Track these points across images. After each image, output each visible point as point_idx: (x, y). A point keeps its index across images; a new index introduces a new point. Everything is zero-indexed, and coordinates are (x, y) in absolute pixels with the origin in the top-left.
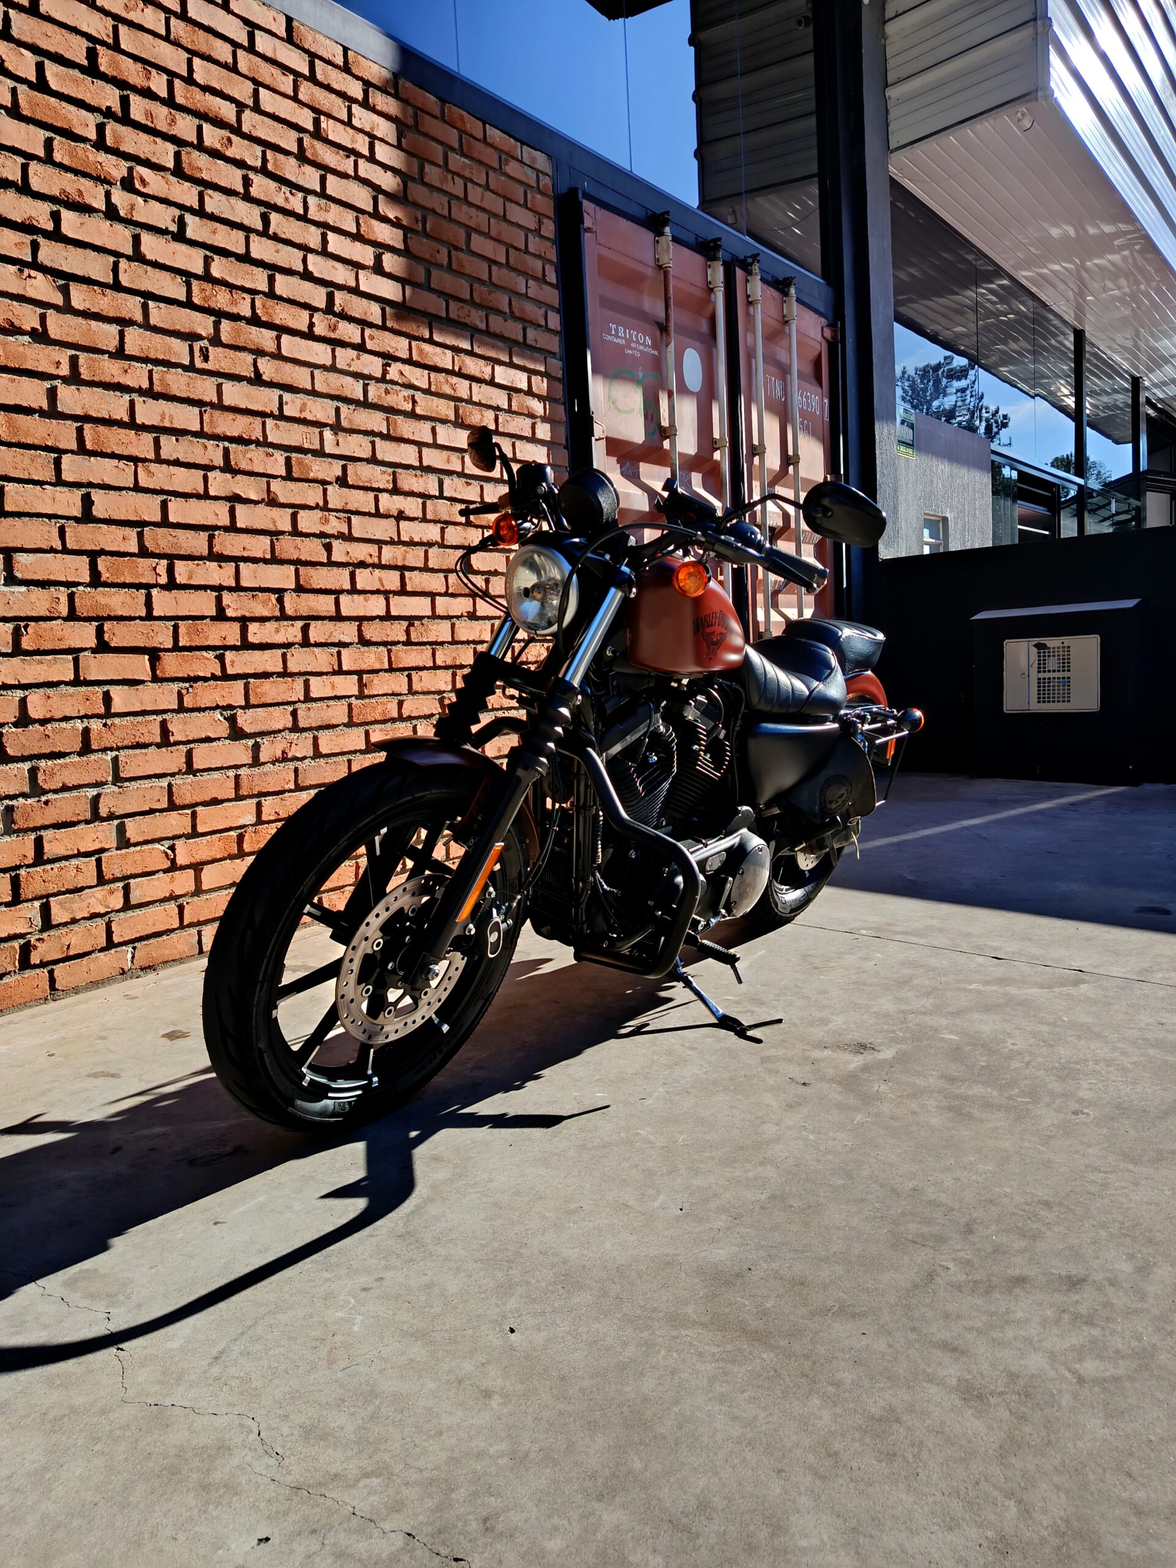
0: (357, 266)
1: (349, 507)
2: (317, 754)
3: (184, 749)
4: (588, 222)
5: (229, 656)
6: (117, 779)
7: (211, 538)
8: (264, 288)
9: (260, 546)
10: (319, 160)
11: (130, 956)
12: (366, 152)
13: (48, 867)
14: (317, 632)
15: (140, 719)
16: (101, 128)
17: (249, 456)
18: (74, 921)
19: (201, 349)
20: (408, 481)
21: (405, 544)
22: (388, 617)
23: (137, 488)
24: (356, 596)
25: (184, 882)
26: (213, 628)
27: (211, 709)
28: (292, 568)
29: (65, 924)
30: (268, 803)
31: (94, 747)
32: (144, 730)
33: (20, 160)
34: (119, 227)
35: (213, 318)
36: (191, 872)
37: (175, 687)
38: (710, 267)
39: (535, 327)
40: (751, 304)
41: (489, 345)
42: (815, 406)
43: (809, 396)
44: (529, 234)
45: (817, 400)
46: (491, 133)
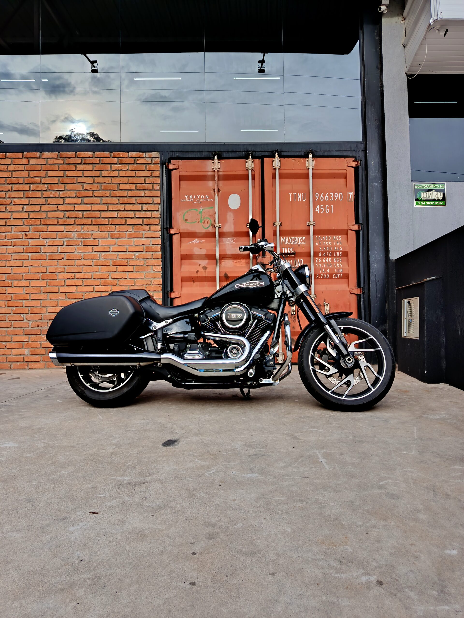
0: (75, 204)
7: (23, 275)
8: (45, 217)
9: (36, 276)
10: (64, 182)
12: (81, 175)
16: (6, 194)
23: (6, 266)
25: (8, 352)
34: (7, 213)
35: (29, 227)
36: (10, 350)
38: (247, 162)
39: (147, 205)
40: (275, 169)
41: (125, 214)
42: (338, 197)
43: (332, 194)
44: (147, 178)
45: (341, 194)
46: (132, 154)
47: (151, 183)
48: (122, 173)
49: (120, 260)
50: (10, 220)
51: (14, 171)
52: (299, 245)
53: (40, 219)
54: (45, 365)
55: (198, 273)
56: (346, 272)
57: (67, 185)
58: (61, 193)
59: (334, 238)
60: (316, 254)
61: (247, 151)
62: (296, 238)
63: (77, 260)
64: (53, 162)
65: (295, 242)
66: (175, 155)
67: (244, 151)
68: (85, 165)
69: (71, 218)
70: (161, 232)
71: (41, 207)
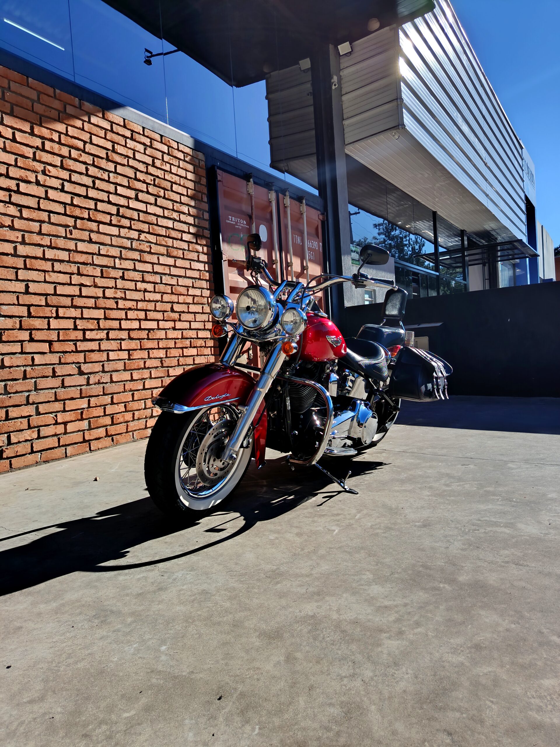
0: (128, 198)
1: (125, 287)
2: (112, 382)
3: (61, 378)
4: (219, 178)
5: (78, 343)
6: (36, 389)
7: (72, 300)
8: (93, 207)
9: (91, 302)
10: (114, 160)
11: (39, 456)
12: (132, 156)
13: (10, 421)
14: (112, 335)
15: (45, 367)
16: (34, 153)
17: (87, 269)
18: (19, 442)
19: (69, 231)
20: (148, 277)
21: (147, 301)
22: (140, 329)
23: (45, 282)
24: (127, 321)
25: (60, 429)
26: (73, 333)
27: (72, 363)
28: (103, 311)
29: (16, 443)
30: (92, 400)
31: (28, 377)
32: (46, 371)
33: (6, 166)
34: (40, 188)
35: (74, 219)
36: (63, 425)
37: (58, 355)
38: (270, 193)
39: (199, 219)
40: (286, 207)
41: (180, 226)
42: (316, 246)
43: (313, 242)
45: (317, 243)
46: (181, 146)
47: (200, 192)
50: (44, 200)
53: (87, 210)
57: (117, 165)
58: (111, 175)
64: (98, 122)
66: (217, 163)
68: (135, 143)
69: (126, 218)
71: (87, 191)
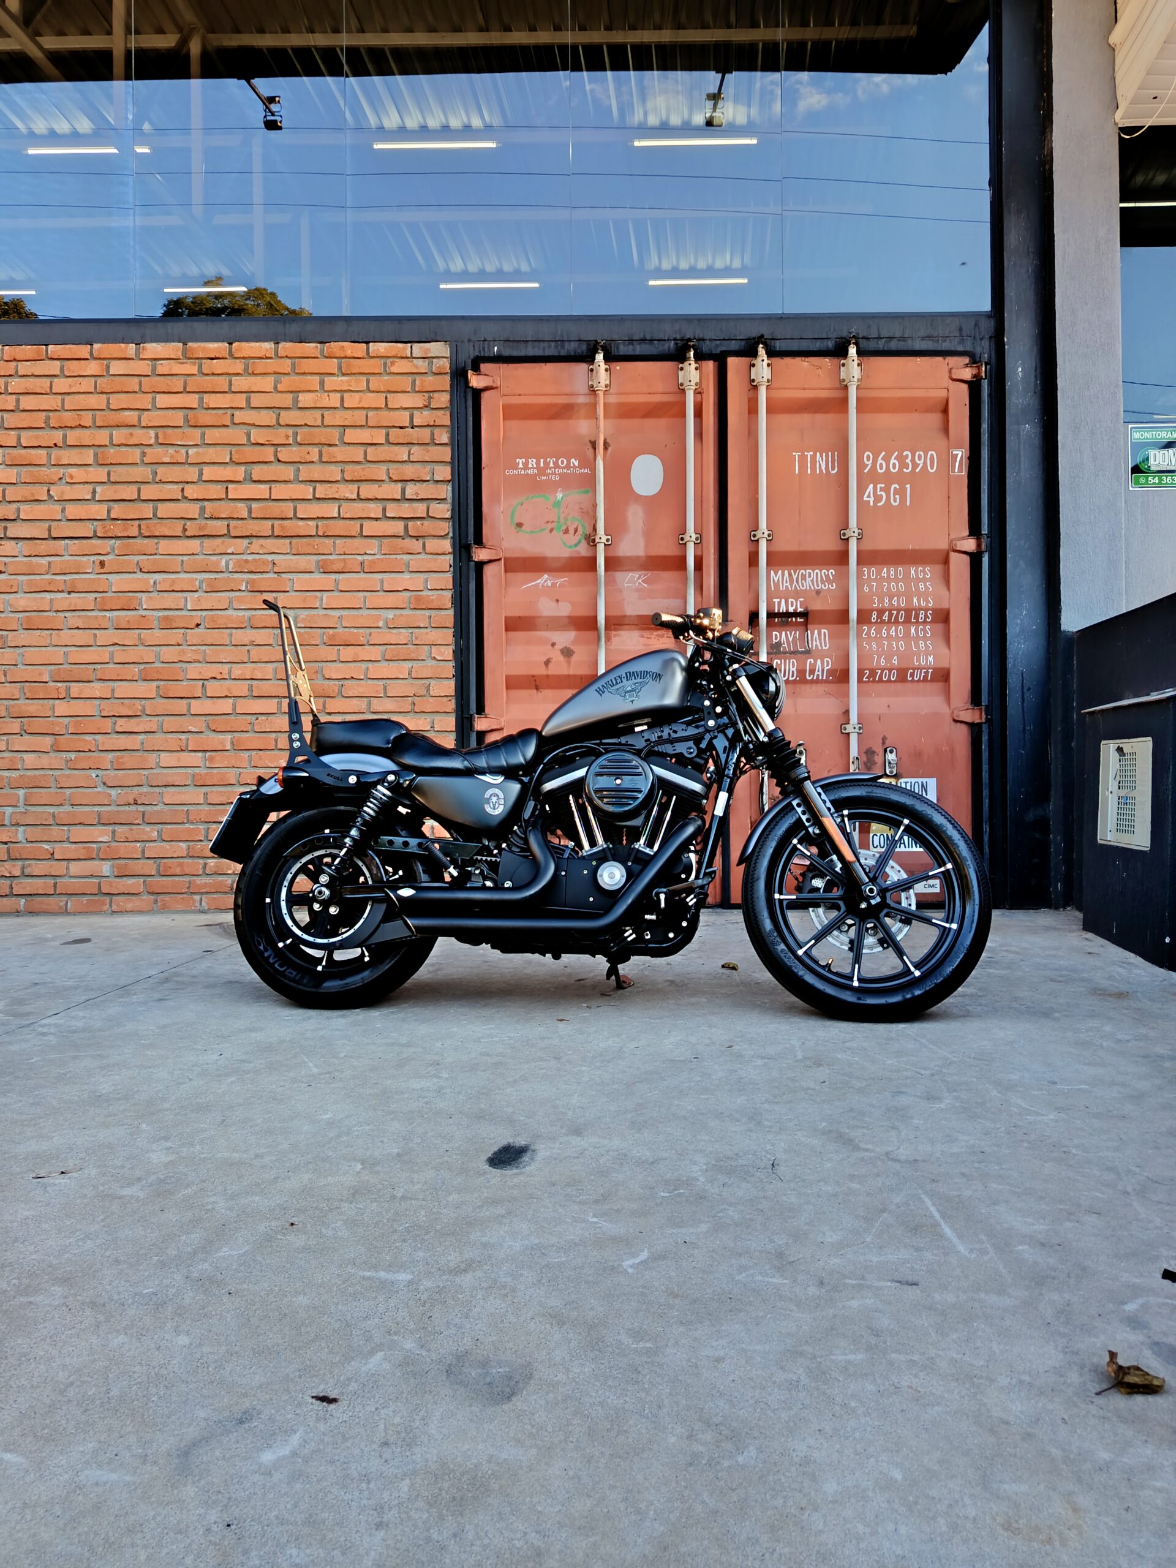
0: (229, 482)
5: (101, 738)
8: (150, 515)
9: (132, 672)
10: (201, 423)
11: (23, 903)
12: (243, 405)
15: (41, 772)
16: (49, 456)
23: (51, 645)
25: (58, 868)
26: (98, 722)
28: (155, 684)
30: (120, 829)
32: (44, 778)
34: (53, 505)
36: (63, 863)
37: (66, 755)
38: (682, 369)
39: (417, 484)
40: (756, 388)
41: (358, 509)
42: (925, 463)
43: (907, 455)
44: (416, 413)
45: (932, 455)
46: (376, 348)
47: (428, 426)
48: (351, 401)
49: (347, 630)
50: (59, 523)
51: (69, 394)
52: (818, 592)
53: (137, 522)
54: (156, 902)
55: (550, 665)
56: (944, 664)
57: (207, 431)
58: (191, 451)
59: (913, 572)
60: (864, 617)
61: (682, 340)
62: (810, 573)
63: (234, 631)
64: (170, 369)
65: (807, 584)
66: (490, 349)
67: (675, 339)
68: (252, 379)
69: (219, 518)
70: (451, 557)
71: (139, 490)
